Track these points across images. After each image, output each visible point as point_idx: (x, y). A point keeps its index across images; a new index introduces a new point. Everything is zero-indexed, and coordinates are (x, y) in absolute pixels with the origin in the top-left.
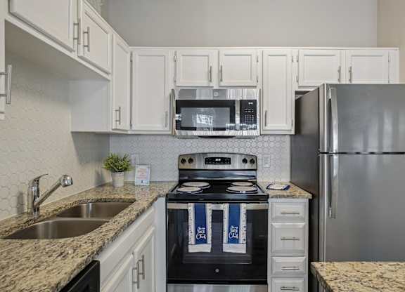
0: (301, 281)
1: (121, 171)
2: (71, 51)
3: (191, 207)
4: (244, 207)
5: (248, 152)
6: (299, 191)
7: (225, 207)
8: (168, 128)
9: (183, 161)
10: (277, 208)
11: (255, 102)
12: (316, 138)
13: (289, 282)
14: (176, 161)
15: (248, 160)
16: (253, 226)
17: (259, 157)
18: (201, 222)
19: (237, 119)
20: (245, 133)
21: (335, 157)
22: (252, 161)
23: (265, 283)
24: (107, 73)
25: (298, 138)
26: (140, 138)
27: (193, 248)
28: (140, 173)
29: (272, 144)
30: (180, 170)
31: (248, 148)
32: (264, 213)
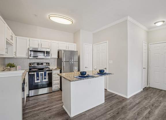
0: (59, 85)
1: (13, 67)
2: (9, 41)
3: (35, 73)
4: (47, 72)
5: (47, 62)
6: (58, 69)
7: (43, 73)
8: (27, 56)
9: (31, 64)
10: (54, 72)
11: (49, 52)
12: (61, 59)
13: (56, 86)
14: (28, 65)
15: (48, 63)
16: (49, 76)
17: (50, 63)
18: (38, 76)
19: (45, 54)
20: (47, 58)
21: (64, 62)
22: (48, 64)
23: (52, 86)
24: (12, 44)
25: (58, 59)
26: (16, 59)
27: (36, 81)
28: (18, 68)
29: (53, 60)
30: (30, 66)
31: (47, 61)
32: (51, 73)
